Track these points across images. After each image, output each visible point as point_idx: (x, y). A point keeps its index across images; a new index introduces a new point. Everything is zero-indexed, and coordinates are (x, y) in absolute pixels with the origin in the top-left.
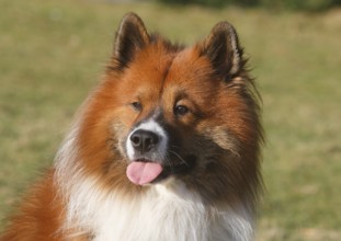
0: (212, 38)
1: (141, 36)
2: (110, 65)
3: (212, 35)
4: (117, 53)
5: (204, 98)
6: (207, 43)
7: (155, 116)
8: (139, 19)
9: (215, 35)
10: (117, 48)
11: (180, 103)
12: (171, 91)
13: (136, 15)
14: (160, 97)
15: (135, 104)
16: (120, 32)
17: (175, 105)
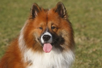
0: (57, 7)
1: (38, 9)
2: (30, 17)
3: (57, 6)
4: (31, 14)
5: (58, 24)
6: (56, 8)
7: (47, 30)
8: (37, 4)
9: (58, 6)
10: (31, 13)
11: (53, 26)
12: (50, 23)
13: (36, 3)
14: (47, 25)
15: (40, 28)
16: (32, 8)
17: (51, 27)
